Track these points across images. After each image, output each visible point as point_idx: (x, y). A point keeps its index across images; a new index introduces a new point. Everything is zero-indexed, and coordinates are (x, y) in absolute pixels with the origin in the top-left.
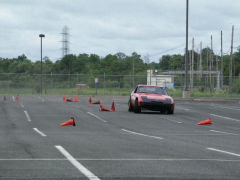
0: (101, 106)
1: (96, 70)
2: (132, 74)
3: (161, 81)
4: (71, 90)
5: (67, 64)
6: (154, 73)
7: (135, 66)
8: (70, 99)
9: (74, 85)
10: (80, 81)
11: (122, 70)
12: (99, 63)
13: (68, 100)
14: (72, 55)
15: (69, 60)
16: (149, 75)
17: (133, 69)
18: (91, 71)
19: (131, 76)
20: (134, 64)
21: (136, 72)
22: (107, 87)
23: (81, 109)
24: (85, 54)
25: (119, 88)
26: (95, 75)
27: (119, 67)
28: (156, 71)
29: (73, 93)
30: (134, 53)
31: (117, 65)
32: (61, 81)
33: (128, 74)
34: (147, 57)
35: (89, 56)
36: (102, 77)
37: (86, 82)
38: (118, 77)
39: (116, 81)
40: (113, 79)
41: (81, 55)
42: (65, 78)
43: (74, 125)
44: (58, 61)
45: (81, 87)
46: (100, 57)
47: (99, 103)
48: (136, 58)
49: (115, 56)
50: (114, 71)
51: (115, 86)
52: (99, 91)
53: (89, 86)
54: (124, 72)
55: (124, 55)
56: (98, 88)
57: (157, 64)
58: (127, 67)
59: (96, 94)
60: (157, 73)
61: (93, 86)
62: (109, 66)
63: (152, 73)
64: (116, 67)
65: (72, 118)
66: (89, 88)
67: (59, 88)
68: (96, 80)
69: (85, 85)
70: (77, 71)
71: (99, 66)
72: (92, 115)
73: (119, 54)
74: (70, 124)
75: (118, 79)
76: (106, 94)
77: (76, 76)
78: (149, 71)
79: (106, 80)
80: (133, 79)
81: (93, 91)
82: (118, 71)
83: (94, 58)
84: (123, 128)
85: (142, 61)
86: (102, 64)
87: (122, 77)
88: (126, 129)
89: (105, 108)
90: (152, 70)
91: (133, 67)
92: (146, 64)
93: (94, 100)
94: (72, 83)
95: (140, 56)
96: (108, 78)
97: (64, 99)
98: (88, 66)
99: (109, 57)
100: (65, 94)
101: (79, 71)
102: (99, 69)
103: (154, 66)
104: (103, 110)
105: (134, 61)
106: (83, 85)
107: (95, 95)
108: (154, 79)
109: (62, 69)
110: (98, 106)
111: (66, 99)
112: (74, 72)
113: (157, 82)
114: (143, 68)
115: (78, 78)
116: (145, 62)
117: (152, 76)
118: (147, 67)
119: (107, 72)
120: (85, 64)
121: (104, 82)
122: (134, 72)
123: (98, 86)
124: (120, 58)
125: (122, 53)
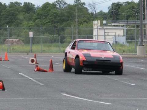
0: (37, 66)
1: (31, 22)
2: (75, 26)
3: (110, 34)
6: (102, 24)
7: (79, 17)
9: (4, 40)
10: (11, 35)
11: (62, 21)
12: (34, 13)
14: (1, 4)
16: (95, 27)
17: (76, 20)
18: (25, 22)
19: (73, 28)
20: (76, 14)
21: (80, 23)
22: (45, 42)
23: (12, 69)
24: (17, 3)
25: (59, 43)
26: (30, 28)
27: (58, 18)
28: (104, 22)
29: (3, 50)
30: (77, 1)
31: (56, 16)
33: (70, 27)
34: (93, 5)
35: (22, 5)
36: (38, 31)
37: (18, 36)
39: (55, 35)
40: (51, 32)
41: (12, 3)
43: (3, 89)
45: (12, 43)
46: (36, 6)
48: (80, 6)
49: (54, 5)
50: (53, 22)
51: (54, 41)
52: (35, 47)
53: (23, 41)
54: (64, 23)
55: (65, 3)
56: (33, 44)
57: (105, 14)
59: (31, 51)
60: (106, 25)
61: (27, 41)
62: (46, 16)
63: (99, 24)
65: (1, 81)
66: (23, 44)
68: (31, 34)
69: (18, 40)
70: (7, 23)
71: (35, 16)
72: (26, 76)
73: (59, 2)
75: (59, 32)
76: (44, 51)
77: (6, 30)
78: (95, 22)
79: (43, 33)
80: (77, 32)
81: (27, 48)
82: (58, 22)
83: (28, 8)
84: (63, 92)
85: (87, 9)
86: (38, 14)
87: (63, 30)
88: (67, 93)
89: (42, 68)
90: (99, 21)
91: (76, 18)
92: (92, 14)
94: (2, 38)
95: (84, 4)
96: (46, 31)
98: (21, 16)
99: (46, 5)
101: (10, 23)
102: (34, 21)
103: (102, 16)
104: (39, 70)
105: (77, 10)
106: (14, 40)
107: (29, 52)
108: (102, 32)
112: (4, 24)
113: (105, 36)
114: (88, 19)
115: (8, 32)
116: (90, 11)
117: (99, 29)
118: (93, 17)
119: (44, 25)
120: (17, 15)
121: (41, 36)
122: (77, 23)
123: (34, 41)
124: (60, 6)
125: (62, 1)
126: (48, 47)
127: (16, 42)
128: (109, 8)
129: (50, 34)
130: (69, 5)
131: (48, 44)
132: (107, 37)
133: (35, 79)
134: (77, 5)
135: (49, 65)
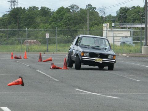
0: (53, 64)
1: (47, 25)
2: (86, 28)
3: (118, 35)
4: (19, 47)
5: (15, 18)
6: (111, 27)
7: (90, 20)
8: (18, 56)
9: (24, 40)
10: (29, 36)
11: (75, 24)
12: (50, 16)
13: (16, 58)
14: (20, 8)
15: (17, 14)
16: (105, 29)
17: (88, 23)
18: (42, 25)
19: (85, 30)
20: (88, 18)
21: (91, 26)
22: (60, 42)
23: (30, 67)
24: (35, 7)
26: (46, 30)
27: (72, 21)
28: (113, 25)
29: (22, 49)
30: (89, 5)
31: (70, 19)
32: (9, 37)
33: (82, 28)
34: (102, 10)
35: (39, 9)
36: (54, 32)
37: (36, 37)
38: (72, 32)
39: (69, 37)
41: (30, 8)
42: (13, 34)
43: (23, 85)
44: (5, 15)
45: (31, 43)
46: (52, 10)
47: (50, 60)
48: (91, 10)
49: (68, 9)
50: (67, 25)
51: (68, 41)
52: (51, 47)
53: (40, 41)
54: (77, 26)
55: (78, 8)
56: (49, 44)
57: (113, 17)
58: (81, 20)
59: (47, 51)
60: (114, 27)
61: (44, 42)
62: (61, 20)
63: (108, 27)
64: (69, 20)
65: (20, 77)
66: (40, 44)
67: (7, 44)
68: (47, 36)
69: (35, 40)
70: (26, 26)
71: (51, 19)
72: (43, 73)
73: (73, 6)
74: (17, 83)
76: (59, 51)
77: (25, 31)
78: (105, 25)
79: (59, 34)
81: (44, 48)
82: (71, 25)
83: (45, 12)
84: (76, 87)
85: (97, 13)
86: (54, 18)
88: (80, 88)
89: (57, 66)
90: (108, 24)
91: (88, 21)
92: (102, 17)
93: (45, 57)
94: (21, 39)
95: (95, 8)
97: (12, 56)
98: (38, 20)
99: (61, 10)
100: (13, 50)
101: (28, 25)
102: (50, 23)
103: (111, 19)
104: (55, 68)
105: (88, 14)
106: (32, 41)
107: (46, 51)
108: (110, 34)
109: (10, 23)
110: (50, 63)
111: (14, 56)
112: (23, 26)
113: (114, 37)
114: (99, 22)
115: (27, 34)
116: (100, 15)
117: (109, 31)
118: (103, 20)
119: (59, 27)
120: (35, 18)
121: (56, 37)
122: (88, 26)
123: (50, 42)
124: (73, 11)
125: (75, 6)
126: (63, 47)
127: (34, 42)
128: (117, 12)
129: (65, 35)
130: (81, 9)
131: (63, 44)
132: (115, 38)
133: (51, 76)
134: (88, 10)
135: (63, 63)
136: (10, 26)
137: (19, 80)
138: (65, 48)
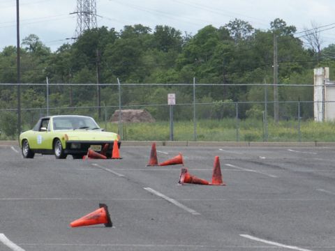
0: (184, 171)
1: (171, 71)
2: (271, 81)
5: (91, 54)
7: (281, 59)
9: (112, 111)
10: (126, 101)
11: (243, 69)
12: (180, 50)
13: (92, 156)
14: (104, 29)
15: (95, 44)
16: (319, 82)
17: (275, 66)
18: (158, 72)
19: (268, 86)
20: (275, 53)
21: (284, 74)
22: (204, 115)
23: (127, 179)
24: (139, 27)
25: (236, 119)
26: (169, 84)
30: (277, 22)
31: (229, 56)
32: (75, 103)
33: (261, 81)
34: (313, 34)
35: (151, 33)
36: (189, 90)
37: (143, 103)
39: (227, 101)
40: (217, 94)
41: (128, 28)
42: (85, 95)
43: (108, 222)
44: (65, 46)
45: (129, 119)
46: (183, 35)
47: (179, 162)
48: (282, 35)
49: (223, 33)
50: (222, 71)
51: (224, 114)
52: (180, 129)
53: (153, 114)
54: (248, 74)
55: (250, 28)
56: (177, 119)
59: (171, 137)
61: (163, 114)
62: (207, 58)
63: (327, 76)
64: (227, 60)
65: (101, 206)
66: (153, 120)
68: (172, 99)
69: (141, 111)
70: (118, 74)
71: (181, 57)
72: (160, 195)
73: (236, 25)
74: (96, 221)
75: (235, 93)
76: (202, 137)
77: (115, 88)
78: (318, 71)
79: (199, 96)
80: (275, 93)
81: (163, 129)
82: (232, 71)
83: (166, 38)
84: (243, 231)
85: (299, 42)
86: (188, 53)
87: (245, 89)
88: (253, 234)
89: (196, 177)
90: (327, 69)
91: (275, 61)
92: (311, 52)
93: (165, 153)
94: (106, 108)
95: (293, 29)
96: (204, 92)
98: (148, 59)
99: (208, 32)
101: (123, 73)
102: (180, 68)
103: (334, 57)
104: (189, 181)
105: (275, 44)
106: (134, 112)
107: (168, 138)
109: (77, 68)
110: (177, 169)
112: (110, 75)
114: (302, 63)
115: (119, 94)
116: (306, 46)
117: (328, 86)
118: (313, 59)
119: (200, 77)
120: (139, 54)
121: (194, 103)
122: (276, 74)
123: (179, 114)
124: (238, 35)
125: (243, 23)
126: (211, 128)
127: (137, 116)
129: (215, 98)
130: (257, 31)
131: (209, 122)
133: (180, 202)
134: (276, 33)
135: (212, 169)
136: (77, 76)
137: (100, 211)
138: (216, 130)
